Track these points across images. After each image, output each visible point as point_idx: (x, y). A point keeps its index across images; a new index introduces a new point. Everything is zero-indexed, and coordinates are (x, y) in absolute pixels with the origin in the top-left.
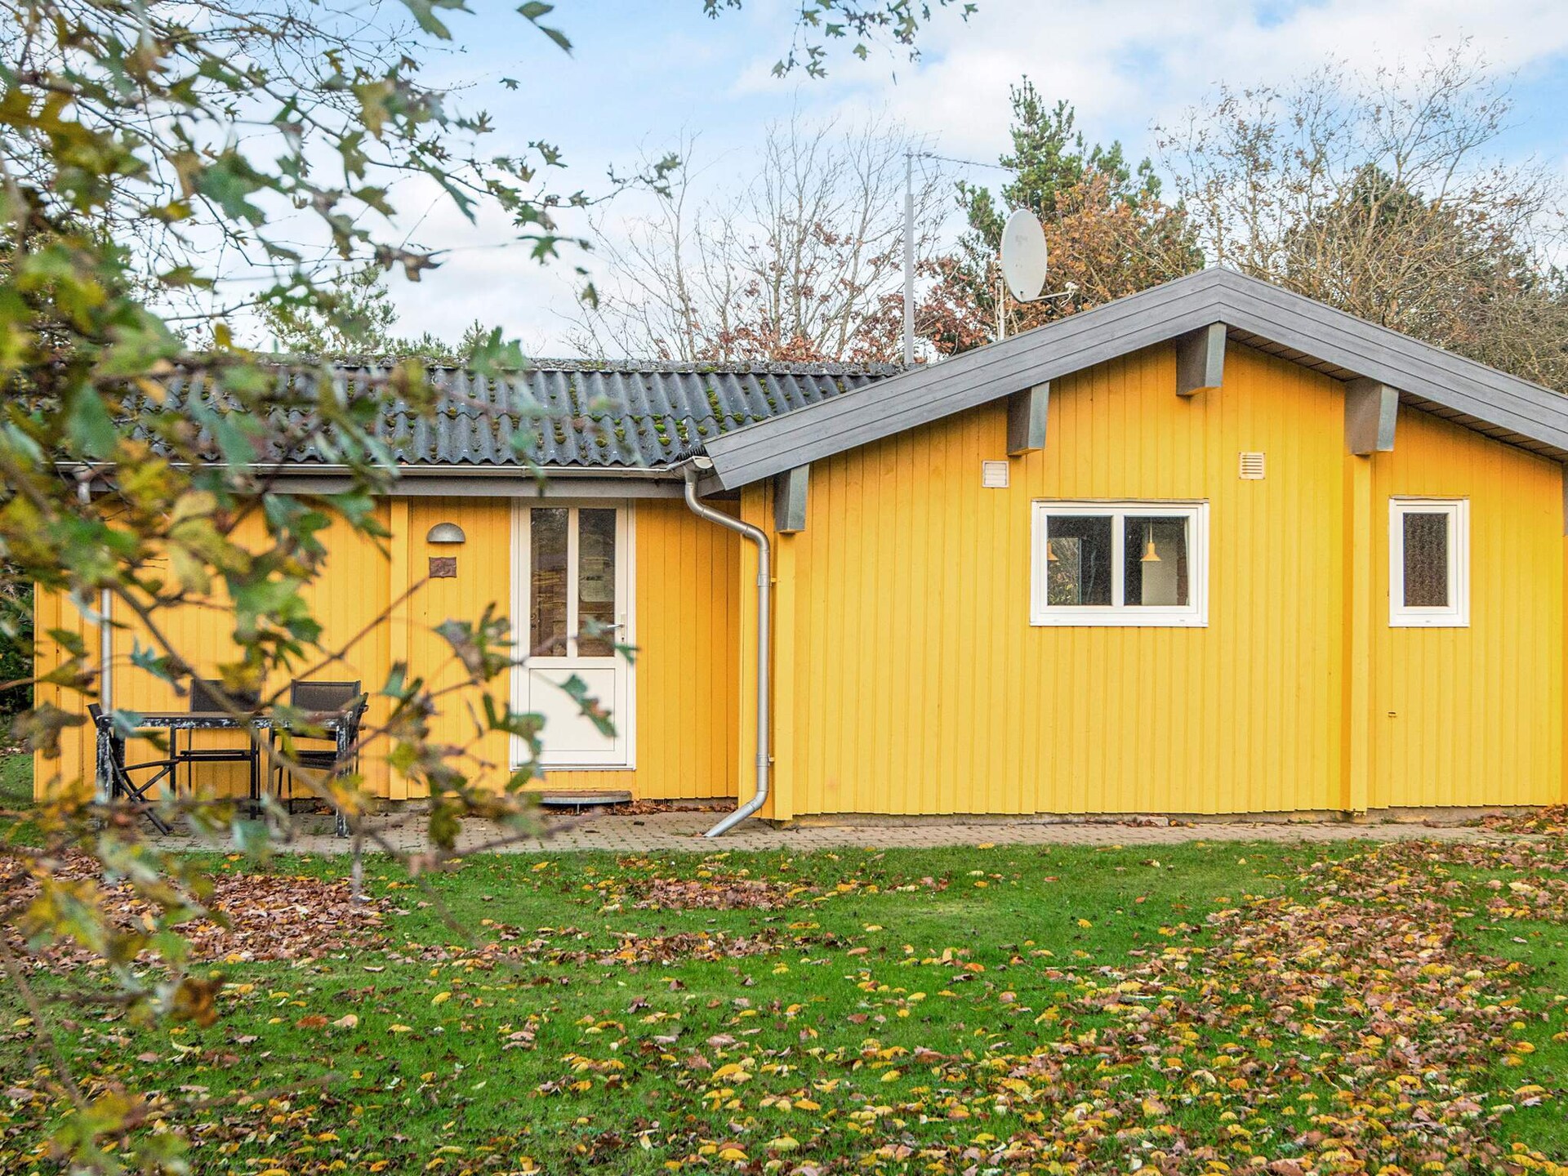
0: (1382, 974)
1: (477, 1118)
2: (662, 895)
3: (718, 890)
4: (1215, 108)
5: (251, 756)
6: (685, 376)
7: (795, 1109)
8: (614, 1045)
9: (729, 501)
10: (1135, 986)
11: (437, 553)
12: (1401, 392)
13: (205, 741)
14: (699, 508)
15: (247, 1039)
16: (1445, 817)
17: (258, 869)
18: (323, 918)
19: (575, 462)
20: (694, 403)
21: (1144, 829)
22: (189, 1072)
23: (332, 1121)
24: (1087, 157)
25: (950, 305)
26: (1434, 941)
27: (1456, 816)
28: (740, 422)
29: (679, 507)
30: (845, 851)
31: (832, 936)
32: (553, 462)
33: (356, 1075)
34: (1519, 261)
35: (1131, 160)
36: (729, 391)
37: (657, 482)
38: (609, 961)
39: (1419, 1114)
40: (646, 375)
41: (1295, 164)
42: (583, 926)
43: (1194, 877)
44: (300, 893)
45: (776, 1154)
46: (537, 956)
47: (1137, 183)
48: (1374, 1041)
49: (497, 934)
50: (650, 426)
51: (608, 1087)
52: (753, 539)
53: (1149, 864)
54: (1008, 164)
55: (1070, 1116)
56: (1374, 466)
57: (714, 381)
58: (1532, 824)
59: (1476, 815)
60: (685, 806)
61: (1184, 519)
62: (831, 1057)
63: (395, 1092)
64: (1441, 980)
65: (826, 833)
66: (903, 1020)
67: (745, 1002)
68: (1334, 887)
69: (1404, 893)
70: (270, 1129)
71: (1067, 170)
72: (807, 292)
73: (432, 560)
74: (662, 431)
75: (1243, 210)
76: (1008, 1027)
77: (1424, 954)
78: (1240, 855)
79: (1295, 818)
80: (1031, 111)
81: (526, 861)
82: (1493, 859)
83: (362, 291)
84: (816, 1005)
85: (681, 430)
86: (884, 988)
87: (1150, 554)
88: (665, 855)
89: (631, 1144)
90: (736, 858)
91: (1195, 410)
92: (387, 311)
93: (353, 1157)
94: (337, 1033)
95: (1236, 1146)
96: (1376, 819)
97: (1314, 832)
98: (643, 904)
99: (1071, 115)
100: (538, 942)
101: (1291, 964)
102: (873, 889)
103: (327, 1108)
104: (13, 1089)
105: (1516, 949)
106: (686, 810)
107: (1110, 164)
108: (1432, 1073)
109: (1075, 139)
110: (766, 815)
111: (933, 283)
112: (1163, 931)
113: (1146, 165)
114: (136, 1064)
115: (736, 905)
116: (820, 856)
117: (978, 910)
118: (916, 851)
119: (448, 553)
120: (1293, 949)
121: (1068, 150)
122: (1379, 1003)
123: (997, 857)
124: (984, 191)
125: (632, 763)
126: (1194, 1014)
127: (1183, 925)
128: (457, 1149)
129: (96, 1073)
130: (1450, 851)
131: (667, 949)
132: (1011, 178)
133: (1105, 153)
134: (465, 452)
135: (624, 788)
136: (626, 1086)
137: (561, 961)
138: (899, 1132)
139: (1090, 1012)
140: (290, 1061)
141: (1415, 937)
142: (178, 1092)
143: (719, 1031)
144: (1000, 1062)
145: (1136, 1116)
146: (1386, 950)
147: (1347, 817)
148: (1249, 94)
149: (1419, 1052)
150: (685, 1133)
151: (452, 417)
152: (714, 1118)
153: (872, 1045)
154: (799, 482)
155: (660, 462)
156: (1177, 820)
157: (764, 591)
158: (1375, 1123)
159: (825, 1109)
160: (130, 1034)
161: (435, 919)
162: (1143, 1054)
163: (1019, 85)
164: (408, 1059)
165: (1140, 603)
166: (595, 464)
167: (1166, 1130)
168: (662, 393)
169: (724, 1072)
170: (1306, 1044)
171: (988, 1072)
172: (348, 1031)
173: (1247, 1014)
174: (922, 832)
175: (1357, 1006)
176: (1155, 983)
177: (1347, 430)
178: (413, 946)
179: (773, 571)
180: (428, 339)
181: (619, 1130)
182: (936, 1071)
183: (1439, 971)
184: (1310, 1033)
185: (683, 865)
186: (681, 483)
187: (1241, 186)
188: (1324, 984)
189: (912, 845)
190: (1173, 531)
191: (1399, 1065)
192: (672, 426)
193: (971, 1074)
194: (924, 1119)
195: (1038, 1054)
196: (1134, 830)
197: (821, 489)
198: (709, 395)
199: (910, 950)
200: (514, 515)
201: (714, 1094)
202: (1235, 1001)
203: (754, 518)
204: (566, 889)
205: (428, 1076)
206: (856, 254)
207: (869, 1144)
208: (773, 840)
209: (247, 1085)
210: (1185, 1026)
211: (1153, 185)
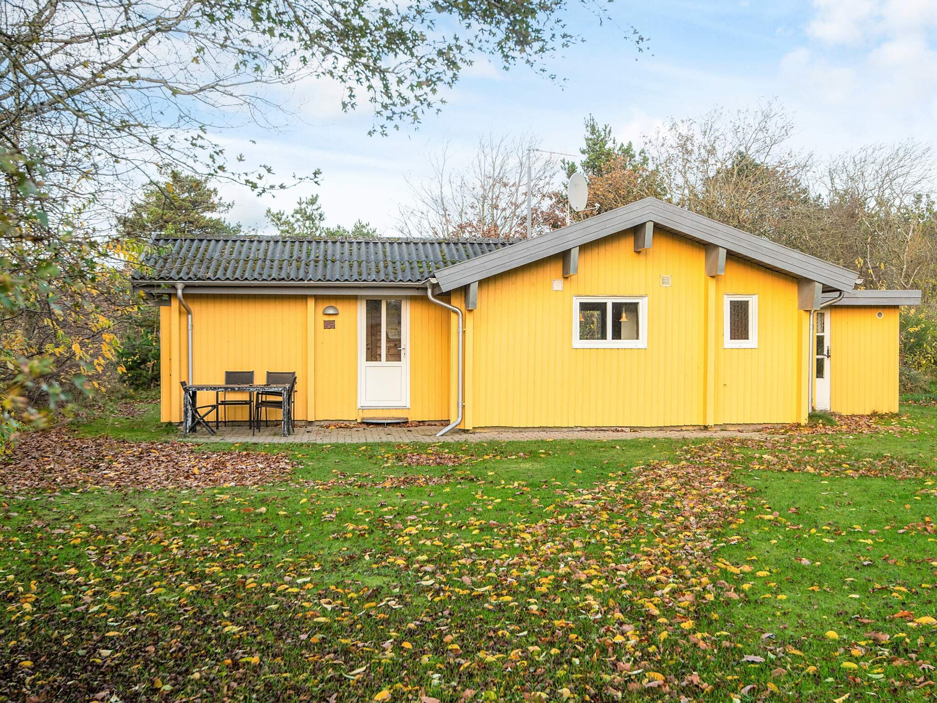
0: (694, 492)
1: (303, 548)
2: (410, 460)
3: (434, 458)
4: (668, 127)
5: (249, 403)
6: (432, 244)
7: (432, 545)
8: (367, 520)
9: (446, 296)
10: (590, 496)
11: (327, 318)
12: (728, 250)
13: (231, 397)
14: (433, 299)
15: (219, 517)
16: (747, 428)
17: (246, 449)
18: (268, 469)
19: (383, 280)
20: (435, 256)
21: (620, 433)
22: (193, 530)
23: (244, 549)
24: (618, 148)
25: (557, 212)
26: (722, 478)
27: (752, 428)
28: (453, 263)
29: (425, 298)
30: (490, 443)
31: (473, 476)
32: (374, 280)
33: (259, 531)
34: (805, 191)
35: (636, 149)
36: (450, 250)
37: (418, 289)
38: (380, 487)
39: (686, 547)
40: (416, 244)
41: (703, 151)
42: (374, 471)
43: (633, 452)
44: (260, 459)
45: (418, 562)
46: (350, 484)
47: (638, 158)
48: (681, 518)
49: (337, 476)
50: (415, 265)
51: (359, 536)
52: (456, 313)
53: (615, 447)
54: (583, 152)
55: (543, 548)
56: (717, 281)
57: (444, 246)
58: (783, 431)
59: (760, 427)
60: (431, 423)
61: (637, 303)
62: (454, 525)
63: (273, 537)
64: (718, 495)
65: (486, 435)
66: (489, 510)
67: (426, 503)
68: (688, 456)
69: (717, 459)
70: (218, 551)
71: (608, 154)
72: (496, 207)
73: (325, 322)
74: (420, 267)
75: (680, 172)
76: (531, 513)
77: (715, 484)
78: (654, 444)
79: (684, 428)
80: (593, 130)
81: (358, 446)
82: (759, 445)
83: (310, 207)
84: (455, 505)
85: (429, 267)
86: (485, 497)
87: (624, 319)
88: (415, 443)
89: (361, 558)
90: (444, 445)
91: (642, 258)
92: (321, 215)
93: (248, 562)
94: (257, 515)
95: (606, 559)
96: (718, 429)
97: (691, 434)
98: (400, 463)
99: (610, 131)
100: (353, 479)
101: (657, 488)
102: (498, 458)
103: (243, 544)
104: (120, 536)
105: (754, 482)
106: (431, 425)
107: (627, 152)
108: (699, 531)
109: (612, 141)
110: (462, 427)
111: (551, 202)
112: (610, 474)
113: (643, 152)
114: (172, 527)
115: (439, 464)
116: (479, 444)
117: (537, 466)
118: (520, 442)
119: (332, 318)
120: (661, 482)
121: (609, 145)
122: (687, 504)
123: (554, 444)
124: (573, 163)
125: (408, 406)
126: (610, 507)
127: (620, 472)
128: (290, 560)
129: (155, 530)
130: (743, 442)
131: (404, 482)
132: (585, 157)
133: (625, 147)
134: (337, 277)
135: (405, 416)
136: (367, 536)
137: (360, 487)
138: (471, 554)
139: (567, 507)
140: (235, 526)
141: (714, 477)
142: (186, 537)
143: (412, 514)
144: (522, 527)
145: (571, 548)
146: (700, 483)
147: (706, 428)
148: (683, 122)
149: (697, 523)
150: (384, 554)
151: (333, 262)
152: (398, 548)
153: (472, 519)
154: (474, 288)
155: (419, 280)
156: (633, 429)
157: (461, 334)
158: (666, 551)
159: (445, 544)
160: (173, 515)
161: (314, 470)
162: (583, 524)
163: (588, 118)
164: (282, 525)
165: (620, 339)
166: (391, 281)
167: (579, 553)
168: (422, 251)
169: (407, 530)
170: (652, 519)
171: (516, 530)
172: (261, 514)
173: (632, 508)
174: (526, 434)
175: (679, 505)
176: (599, 495)
177: (706, 265)
178: (301, 480)
179: (464, 326)
180: (339, 227)
181: (358, 553)
182: (495, 530)
183: (718, 490)
184: (656, 515)
185: (420, 448)
186: (426, 289)
187: (680, 161)
188: (669, 496)
189: (522, 440)
190: (633, 308)
191: (686, 528)
192: (424, 264)
193: (509, 531)
194: (483, 549)
195: (540, 523)
196: (615, 434)
197: (485, 291)
198: (441, 252)
199: (503, 482)
200: (359, 303)
201: (401, 539)
202: (628, 502)
203: (457, 303)
204: (371, 457)
205: (287, 531)
206: (517, 190)
207: (457, 558)
208: (463, 437)
209: (214, 535)
210: (604, 512)
211: (645, 160)
